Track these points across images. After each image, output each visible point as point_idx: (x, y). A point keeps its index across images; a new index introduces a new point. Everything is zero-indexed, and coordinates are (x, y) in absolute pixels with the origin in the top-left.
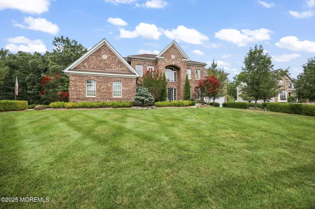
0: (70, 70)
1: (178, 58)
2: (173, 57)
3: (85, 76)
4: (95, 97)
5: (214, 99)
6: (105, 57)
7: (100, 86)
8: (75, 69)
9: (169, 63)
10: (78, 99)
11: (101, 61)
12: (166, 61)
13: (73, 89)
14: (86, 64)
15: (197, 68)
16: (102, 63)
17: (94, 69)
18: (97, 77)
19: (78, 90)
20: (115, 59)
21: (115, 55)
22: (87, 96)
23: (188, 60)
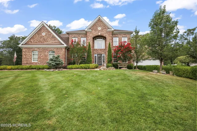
0: (22, 45)
1: (104, 29)
2: (99, 28)
3: (31, 48)
4: (37, 62)
5: (137, 63)
6: (44, 34)
7: (40, 54)
8: (26, 44)
9: (96, 34)
10: (27, 63)
11: (41, 37)
12: (93, 32)
13: (24, 57)
14: (32, 40)
15: (124, 36)
16: (42, 39)
17: (37, 43)
18: (39, 48)
19: (27, 57)
20: (50, 35)
21: (50, 32)
22: (33, 62)
23: (113, 30)
